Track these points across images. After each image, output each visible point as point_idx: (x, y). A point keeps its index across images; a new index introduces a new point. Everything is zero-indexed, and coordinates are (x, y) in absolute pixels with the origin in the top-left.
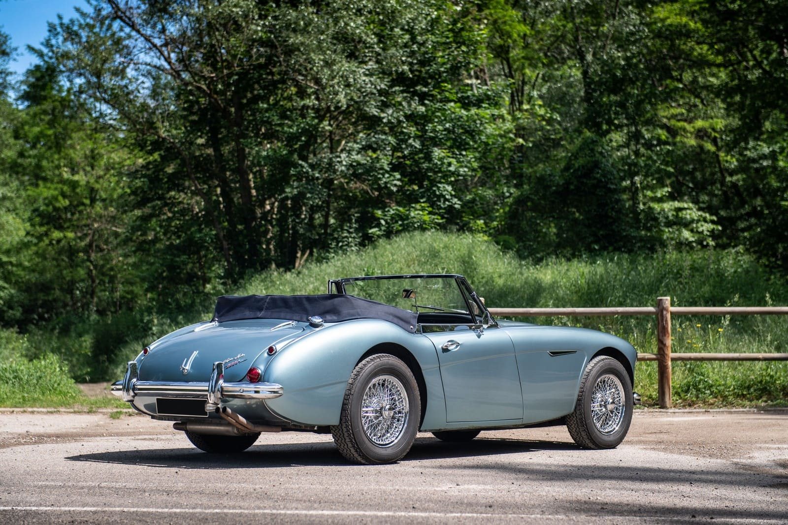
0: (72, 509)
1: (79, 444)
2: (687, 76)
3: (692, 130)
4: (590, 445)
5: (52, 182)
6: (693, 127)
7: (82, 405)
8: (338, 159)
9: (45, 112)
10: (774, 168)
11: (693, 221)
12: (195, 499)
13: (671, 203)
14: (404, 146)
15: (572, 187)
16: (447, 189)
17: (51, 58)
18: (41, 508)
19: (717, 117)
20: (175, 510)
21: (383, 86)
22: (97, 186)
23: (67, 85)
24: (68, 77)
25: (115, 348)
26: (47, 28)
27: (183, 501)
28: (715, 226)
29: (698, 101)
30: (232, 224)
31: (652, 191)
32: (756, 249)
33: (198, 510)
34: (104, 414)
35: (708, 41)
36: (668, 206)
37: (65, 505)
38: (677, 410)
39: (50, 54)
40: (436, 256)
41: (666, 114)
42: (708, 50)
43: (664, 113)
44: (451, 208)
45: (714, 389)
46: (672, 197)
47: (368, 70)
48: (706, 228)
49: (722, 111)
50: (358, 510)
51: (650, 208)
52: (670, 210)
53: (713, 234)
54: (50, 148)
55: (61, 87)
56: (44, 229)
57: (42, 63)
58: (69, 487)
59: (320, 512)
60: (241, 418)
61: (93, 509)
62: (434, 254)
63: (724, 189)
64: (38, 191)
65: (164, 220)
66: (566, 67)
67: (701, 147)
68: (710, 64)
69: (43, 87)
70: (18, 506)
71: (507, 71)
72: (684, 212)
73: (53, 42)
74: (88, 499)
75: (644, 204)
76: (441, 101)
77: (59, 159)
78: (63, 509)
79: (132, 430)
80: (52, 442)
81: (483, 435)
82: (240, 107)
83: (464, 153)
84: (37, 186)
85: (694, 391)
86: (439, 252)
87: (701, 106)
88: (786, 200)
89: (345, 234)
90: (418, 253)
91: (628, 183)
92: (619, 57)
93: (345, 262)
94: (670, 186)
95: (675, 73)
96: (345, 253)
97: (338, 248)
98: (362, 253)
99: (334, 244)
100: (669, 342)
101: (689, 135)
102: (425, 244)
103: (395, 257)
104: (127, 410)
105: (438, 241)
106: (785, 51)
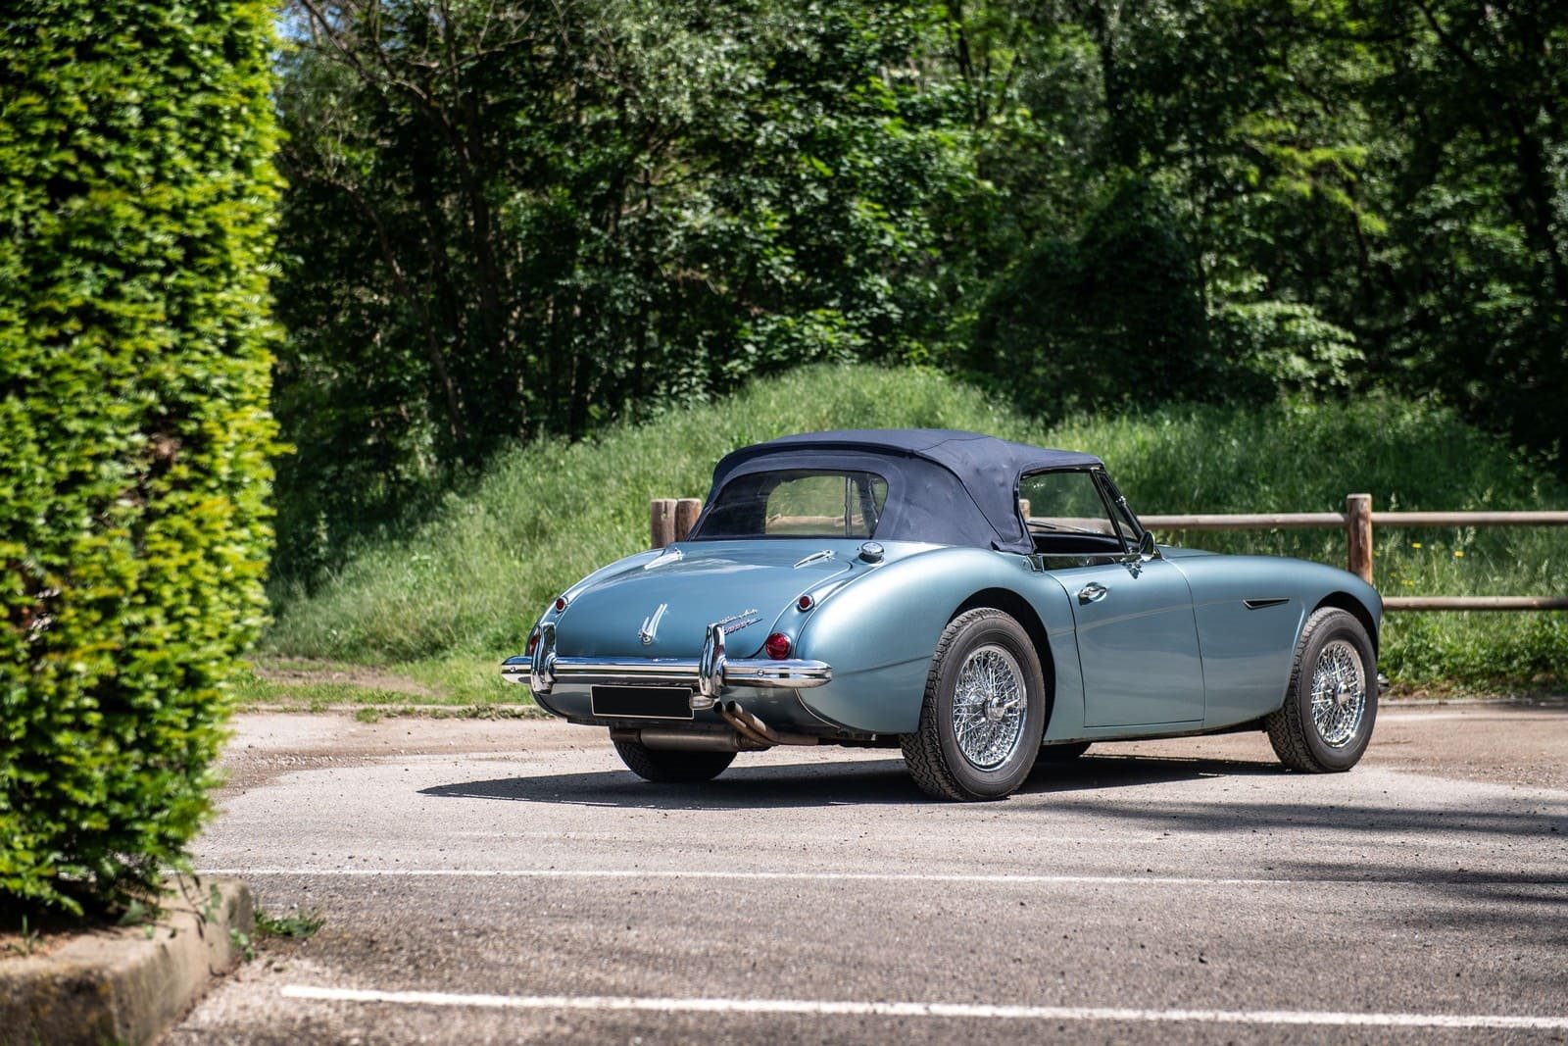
3: (1308, 164)
4: (1309, 765)
6: (1310, 159)
7: (295, 697)
10: (1463, 235)
11: (1309, 340)
13: (1267, 305)
14: (794, 197)
15: (1100, 276)
16: (880, 284)
19: (1355, 140)
28: (1352, 352)
29: (1316, 105)
31: (1232, 281)
34: (341, 714)
36: (1263, 311)
38: (1388, 702)
40: (866, 412)
41: (1258, 131)
42: (1346, 9)
43: (1255, 127)
44: (885, 318)
45: (1446, 662)
46: (1265, 296)
48: (1335, 353)
49: (1363, 126)
51: (1228, 314)
52: (1268, 317)
53: (1350, 367)
60: (758, 722)
62: (865, 410)
63: (1365, 274)
67: (1319, 196)
68: (1350, 37)
72: (1294, 323)
75: (1217, 306)
76: (865, 113)
81: (1097, 749)
83: (908, 213)
85: (1409, 666)
86: (872, 404)
87: (1322, 115)
88: (1486, 298)
89: (684, 370)
90: (830, 406)
91: (1191, 266)
92: (1172, 22)
93: (691, 423)
94: (1266, 273)
95: (1273, 52)
96: (684, 405)
97: (671, 396)
98: (722, 406)
99: (662, 387)
100: (1369, 576)
101: (1300, 172)
102: (843, 390)
103: (789, 413)
104: (381, 707)
105: (868, 383)
106: (1489, 9)
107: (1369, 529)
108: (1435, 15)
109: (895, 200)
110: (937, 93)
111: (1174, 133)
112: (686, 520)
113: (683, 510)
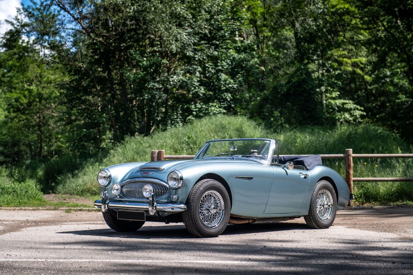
0: (77, 260)
1: (58, 226)
2: (348, 35)
3: (350, 62)
5: (19, 90)
6: (351, 61)
7: (50, 206)
8: (172, 79)
9: (15, 54)
10: (392, 81)
11: (351, 109)
12: (136, 255)
13: (340, 100)
14: (206, 72)
15: (291, 92)
16: (228, 95)
17: (18, 26)
18: (60, 260)
19: (363, 57)
21: (195, 41)
22: (43, 92)
24: (27, 35)
25: (57, 175)
26: (16, 10)
27: (130, 256)
28: (362, 113)
29: (353, 48)
30: (117, 112)
31: (330, 93)
34: (62, 210)
35: (360, 16)
36: (339, 102)
37: (72, 258)
38: (356, 207)
39: (18, 24)
41: (336, 54)
42: (359, 21)
43: (336, 53)
46: (340, 97)
47: (188, 32)
48: (357, 113)
49: (366, 53)
51: (329, 102)
52: (340, 104)
53: (362, 117)
54: (18, 72)
55: (23, 41)
56: (15, 114)
57: (13, 29)
58: (67, 249)
59: (203, 262)
62: (223, 127)
63: (366, 92)
64: (12, 95)
65: (80, 109)
66: (284, 30)
67: (354, 71)
68: (360, 29)
69: (15, 41)
70: (48, 259)
71: (255, 32)
72: (347, 105)
73: (19, 17)
74: (81, 255)
75: (326, 101)
76: (226, 49)
77: (23, 78)
78: (72, 260)
79: (81, 219)
80: (44, 225)
82: (121, 51)
84: (11, 92)
85: (364, 197)
86: (225, 126)
87: (355, 50)
88: (399, 99)
89: (176, 117)
90: (214, 126)
91: (318, 90)
92: (313, 25)
93: (176, 131)
94: (339, 92)
95: (341, 33)
96: (176, 126)
97: (172, 124)
98: (185, 126)
99: (170, 121)
100: (352, 172)
101: (349, 65)
102: (218, 122)
103: (203, 128)
104: (74, 208)
105: (225, 120)
106: (399, 21)
107: (351, 159)
108: (383, 23)
110: (246, 43)
111: (313, 54)
112: (160, 156)
113: (160, 153)
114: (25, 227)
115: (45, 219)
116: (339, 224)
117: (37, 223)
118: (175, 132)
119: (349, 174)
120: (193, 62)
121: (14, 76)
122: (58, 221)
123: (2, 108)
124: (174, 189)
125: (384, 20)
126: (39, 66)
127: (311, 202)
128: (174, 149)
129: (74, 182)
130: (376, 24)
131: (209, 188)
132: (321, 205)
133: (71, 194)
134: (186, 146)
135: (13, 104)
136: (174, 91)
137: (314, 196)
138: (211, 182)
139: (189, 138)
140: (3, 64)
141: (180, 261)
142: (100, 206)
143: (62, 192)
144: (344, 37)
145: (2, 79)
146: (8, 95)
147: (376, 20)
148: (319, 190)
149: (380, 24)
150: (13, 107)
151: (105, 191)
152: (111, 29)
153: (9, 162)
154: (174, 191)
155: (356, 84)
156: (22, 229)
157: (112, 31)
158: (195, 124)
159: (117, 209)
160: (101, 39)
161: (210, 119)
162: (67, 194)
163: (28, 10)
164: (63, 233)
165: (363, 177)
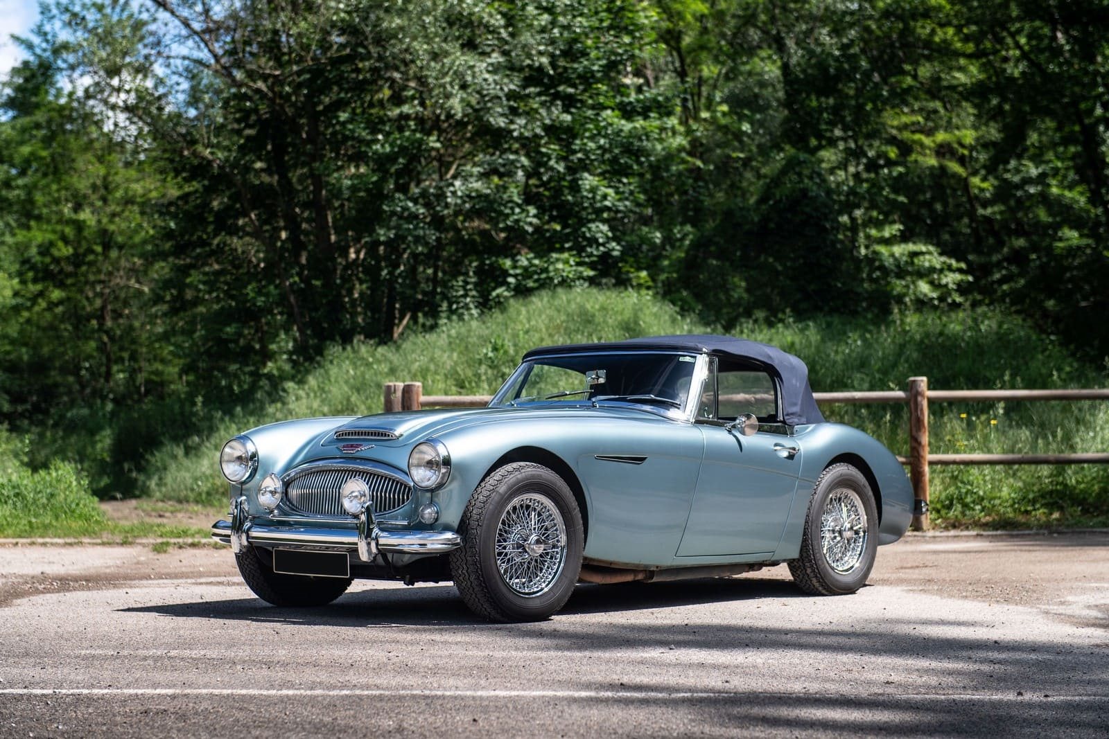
0: (140, 692)
1: (122, 591)
2: (925, 71)
3: (932, 145)
5: (49, 222)
6: (934, 141)
7: (113, 533)
8: (452, 189)
9: (38, 126)
10: (1045, 196)
11: (932, 270)
12: (309, 675)
13: (903, 246)
14: (542, 170)
15: (772, 225)
16: (601, 230)
17: (45, 50)
18: (95, 691)
19: (966, 128)
20: (285, 692)
21: (512, 87)
22: (112, 227)
23: (68, 88)
24: (70, 76)
25: (146, 451)
26: (38, 10)
27: (292, 676)
28: (963, 277)
29: (938, 105)
30: (306, 280)
31: (877, 229)
32: (1019, 307)
33: (318, 692)
34: (144, 545)
35: (955, 22)
36: (899, 250)
37: (128, 686)
38: (938, 534)
39: (44, 45)
40: (589, 322)
41: (895, 123)
42: (955, 34)
43: (894, 120)
44: (606, 256)
45: (986, 503)
46: (904, 237)
47: (492, 64)
48: (950, 279)
49: (972, 118)
50: (543, 689)
51: (875, 252)
52: (903, 254)
53: (962, 289)
54: (45, 175)
55: (59, 91)
56: (39, 287)
57: (32, 58)
58: (125, 657)
59: (492, 693)
61: (170, 691)
62: (587, 319)
63: (974, 225)
64: (30, 235)
65: (207, 274)
66: (756, 60)
67: (943, 168)
68: (958, 54)
69: (36, 91)
70: (61, 687)
71: (677, 64)
72: (921, 258)
73: (47, 28)
74: (159, 677)
75: (867, 247)
76: (593, 109)
77: (58, 190)
78: (128, 691)
79: (189, 570)
80: (82, 588)
82: (314, 117)
83: (625, 180)
84: (29, 228)
85: (959, 507)
86: (593, 316)
87: (943, 112)
88: (1061, 239)
89: (461, 293)
90: (563, 318)
91: (844, 219)
92: (831, 45)
93: (463, 330)
94: (902, 223)
95: (908, 67)
96: (461, 317)
97: (451, 312)
98: (487, 318)
99: (445, 305)
100: (925, 439)
101: (928, 152)
102: (573, 306)
103: (533, 323)
104: (176, 540)
105: (592, 301)
106: (1059, 35)
107: (925, 403)
108: (1018, 38)
109: (615, 172)
110: (650, 95)
111: (833, 124)
112: (410, 399)
113: (407, 390)
114: (31, 594)
115: (92, 571)
116: (885, 582)
117: (65, 583)
118: (458, 334)
119: (920, 444)
120: (506, 146)
121: (35, 186)
122: (127, 577)
123: (5, 271)
124: (428, 491)
125: (1019, 31)
126: (100, 159)
127: (806, 522)
128: (456, 380)
129: (188, 470)
130: (1001, 41)
131: (523, 486)
132: (833, 531)
133: (180, 501)
134: (490, 372)
135: (33, 260)
136: (459, 225)
137: (816, 505)
138: (528, 469)
139: (495, 349)
140: (5, 153)
141: (427, 692)
142: (226, 538)
143: (158, 494)
144: (915, 77)
145: (4, 193)
146: (21, 236)
147: (998, 29)
148: (830, 491)
149: (1009, 40)
150: (33, 267)
151: (241, 495)
152: (286, 58)
153: (22, 415)
154: (428, 495)
155: (945, 205)
156: (18, 601)
157: (290, 62)
158: (511, 310)
159: (273, 546)
160: (260, 84)
161: (553, 297)
162: (170, 499)
163: (71, 8)
164: (129, 610)
165: (957, 452)
